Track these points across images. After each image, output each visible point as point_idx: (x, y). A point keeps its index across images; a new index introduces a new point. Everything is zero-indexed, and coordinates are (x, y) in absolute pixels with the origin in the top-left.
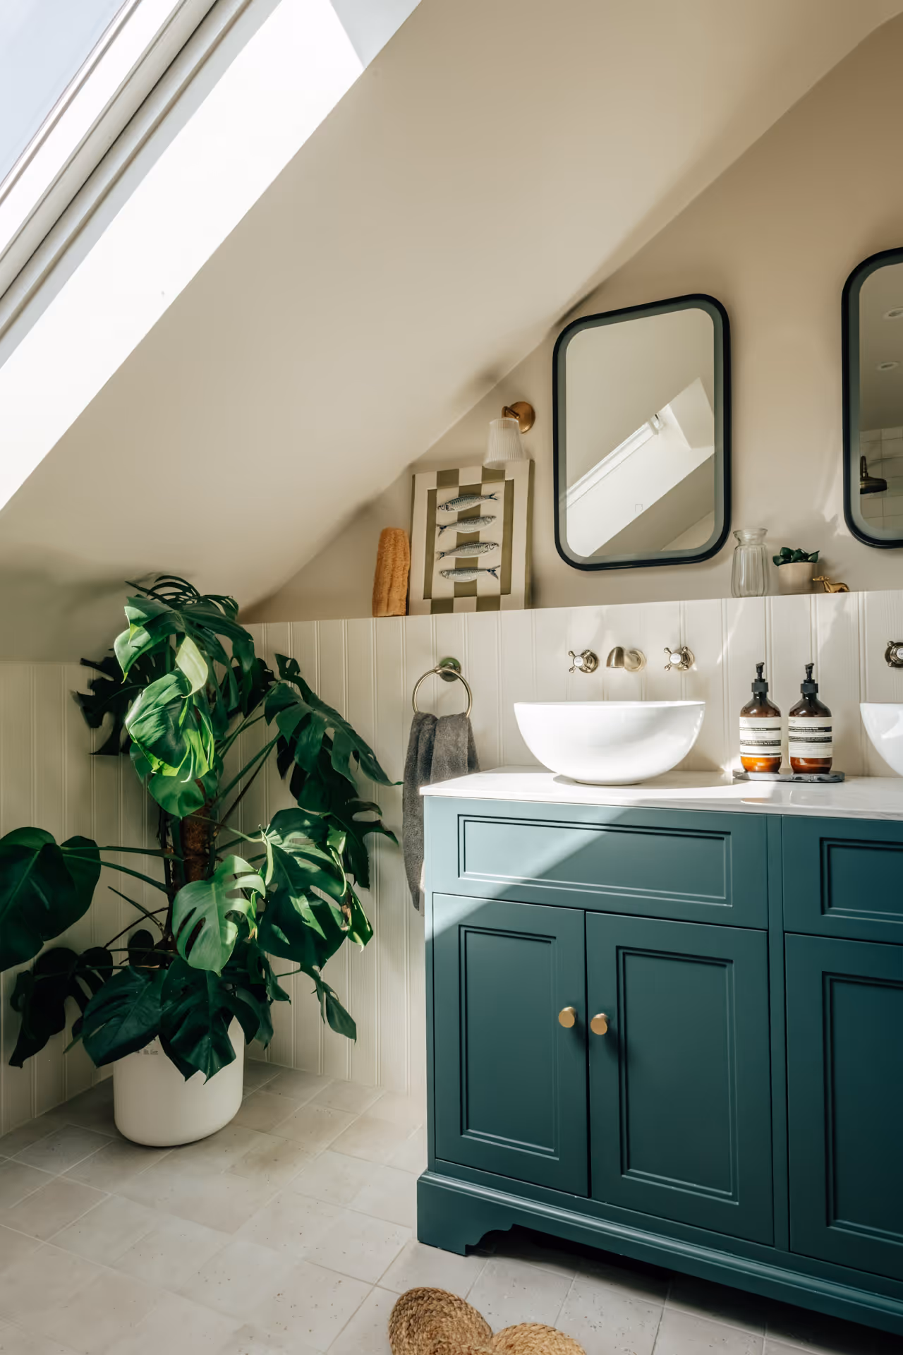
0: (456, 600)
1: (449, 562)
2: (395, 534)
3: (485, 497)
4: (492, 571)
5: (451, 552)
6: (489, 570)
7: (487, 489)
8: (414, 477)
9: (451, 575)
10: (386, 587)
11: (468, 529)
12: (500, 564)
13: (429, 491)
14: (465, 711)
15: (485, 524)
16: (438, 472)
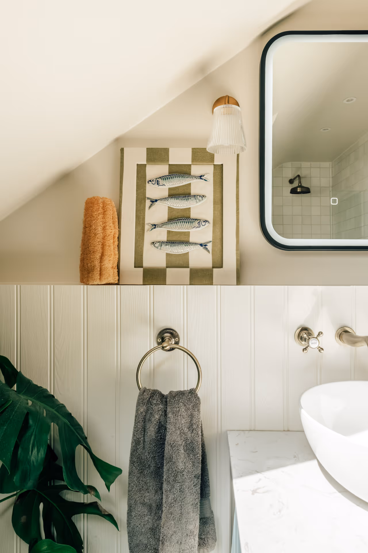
0: (168, 270)
1: (161, 234)
2: (104, 203)
3: (196, 177)
4: (203, 245)
5: (163, 224)
6: (201, 245)
7: (196, 170)
8: (122, 150)
9: (163, 246)
10: (98, 255)
11: (179, 204)
12: (211, 239)
13: (137, 164)
14: (194, 387)
15: (197, 202)
16: (147, 149)
